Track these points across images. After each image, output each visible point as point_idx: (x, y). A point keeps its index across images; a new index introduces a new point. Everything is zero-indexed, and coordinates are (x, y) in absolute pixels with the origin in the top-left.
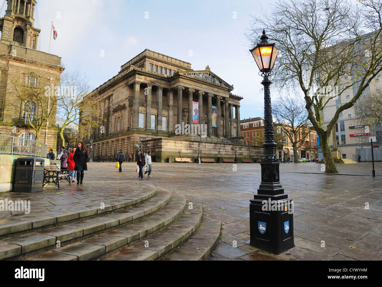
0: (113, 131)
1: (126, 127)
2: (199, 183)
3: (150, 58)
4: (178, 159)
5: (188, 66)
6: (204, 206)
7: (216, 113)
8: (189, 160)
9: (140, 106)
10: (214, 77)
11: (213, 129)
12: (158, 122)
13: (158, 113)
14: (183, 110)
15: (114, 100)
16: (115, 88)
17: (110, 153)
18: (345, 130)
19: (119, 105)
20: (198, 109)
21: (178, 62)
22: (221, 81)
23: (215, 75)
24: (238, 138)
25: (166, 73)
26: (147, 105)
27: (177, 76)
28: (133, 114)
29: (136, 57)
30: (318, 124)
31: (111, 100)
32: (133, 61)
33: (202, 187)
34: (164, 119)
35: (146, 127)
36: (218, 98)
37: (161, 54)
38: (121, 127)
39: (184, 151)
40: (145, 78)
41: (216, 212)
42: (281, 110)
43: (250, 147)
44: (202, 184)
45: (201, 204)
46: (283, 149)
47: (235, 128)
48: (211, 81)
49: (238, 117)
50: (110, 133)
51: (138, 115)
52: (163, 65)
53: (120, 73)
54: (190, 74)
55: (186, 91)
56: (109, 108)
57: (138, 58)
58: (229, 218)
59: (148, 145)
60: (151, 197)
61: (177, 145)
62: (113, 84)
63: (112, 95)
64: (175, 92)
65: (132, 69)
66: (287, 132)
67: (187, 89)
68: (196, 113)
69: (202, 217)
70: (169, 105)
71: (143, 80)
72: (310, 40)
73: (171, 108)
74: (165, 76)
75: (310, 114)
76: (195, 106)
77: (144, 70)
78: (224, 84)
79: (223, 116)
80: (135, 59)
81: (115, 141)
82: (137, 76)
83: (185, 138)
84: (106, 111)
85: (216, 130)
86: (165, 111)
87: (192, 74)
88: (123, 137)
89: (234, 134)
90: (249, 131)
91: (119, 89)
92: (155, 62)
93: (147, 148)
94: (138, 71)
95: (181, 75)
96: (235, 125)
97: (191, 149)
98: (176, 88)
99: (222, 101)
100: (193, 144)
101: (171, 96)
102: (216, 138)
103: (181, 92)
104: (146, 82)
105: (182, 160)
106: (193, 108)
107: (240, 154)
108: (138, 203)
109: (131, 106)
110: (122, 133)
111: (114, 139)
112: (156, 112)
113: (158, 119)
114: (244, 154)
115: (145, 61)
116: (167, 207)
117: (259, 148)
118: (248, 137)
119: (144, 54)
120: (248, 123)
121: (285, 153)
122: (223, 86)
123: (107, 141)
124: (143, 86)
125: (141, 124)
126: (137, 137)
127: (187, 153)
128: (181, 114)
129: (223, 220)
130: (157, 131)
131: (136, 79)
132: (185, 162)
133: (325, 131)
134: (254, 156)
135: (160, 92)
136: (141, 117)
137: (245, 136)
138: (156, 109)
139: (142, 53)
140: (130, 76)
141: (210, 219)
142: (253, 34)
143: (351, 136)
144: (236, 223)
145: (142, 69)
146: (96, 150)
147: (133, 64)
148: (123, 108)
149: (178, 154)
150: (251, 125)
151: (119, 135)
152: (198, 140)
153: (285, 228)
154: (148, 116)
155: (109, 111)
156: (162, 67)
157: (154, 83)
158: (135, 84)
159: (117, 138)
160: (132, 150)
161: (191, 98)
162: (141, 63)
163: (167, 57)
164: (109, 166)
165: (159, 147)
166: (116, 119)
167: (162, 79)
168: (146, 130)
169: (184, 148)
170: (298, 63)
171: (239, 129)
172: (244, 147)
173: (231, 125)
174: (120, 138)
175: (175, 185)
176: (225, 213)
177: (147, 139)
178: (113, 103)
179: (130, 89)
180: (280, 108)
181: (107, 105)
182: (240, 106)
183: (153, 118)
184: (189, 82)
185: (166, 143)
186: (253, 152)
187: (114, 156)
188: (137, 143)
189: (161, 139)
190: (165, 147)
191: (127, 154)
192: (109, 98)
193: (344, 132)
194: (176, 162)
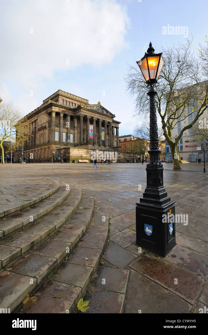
0: (39, 143)
1: (47, 140)
2: (93, 178)
3: (62, 96)
4: (80, 161)
5: (87, 102)
6: (95, 198)
7: (104, 132)
8: (87, 161)
9: (55, 127)
10: (103, 109)
11: (102, 142)
12: (68, 137)
13: (67, 132)
14: (83, 130)
15: (39, 122)
16: (39, 115)
17: (37, 157)
18: (183, 143)
19: (42, 126)
20: (93, 129)
21: (80, 99)
22: (107, 111)
23: (104, 108)
24: (117, 147)
25: (73, 106)
26: (60, 127)
27: (79, 107)
28: (51, 132)
29: (52, 95)
30: (170, 138)
31: (36, 123)
32: (51, 97)
33: (94, 181)
34: (72, 136)
35: (60, 141)
36: (105, 123)
37: (69, 94)
38: (43, 141)
39: (84, 155)
40: (59, 109)
41: (104, 204)
42: (144, 130)
43: (125, 153)
44: (95, 179)
45: (93, 197)
46: (145, 154)
47: (116, 141)
48: (101, 111)
49: (118, 134)
50: (36, 144)
51: (54, 133)
52: (70, 100)
53: (42, 105)
54: (88, 107)
55: (85, 118)
56: (35, 128)
57: (54, 95)
58: (115, 210)
59: (61, 152)
60: (52, 194)
61: (80, 151)
62: (37, 112)
63: (37, 119)
64: (78, 118)
65: (50, 103)
66: (148, 143)
67: (86, 116)
68: (92, 132)
69: (93, 211)
70: (75, 126)
71: (58, 110)
72: (166, 83)
73: (76, 128)
74: (72, 107)
75: (165, 132)
76: (91, 127)
77: (58, 103)
78: (109, 114)
79: (108, 134)
80: (52, 96)
81: (40, 149)
82: (53, 107)
83: (85, 147)
84: (34, 130)
85: (104, 142)
86: (72, 130)
87: (89, 107)
88: (45, 147)
89: (115, 145)
90: (124, 143)
91: (41, 116)
92: (65, 98)
93: (61, 154)
94: (54, 104)
95: (82, 107)
96: (116, 139)
97: (89, 154)
98: (79, 116)
99: (108, 124)
100: (90, 151)
101: (76, 121)
102: (104, 147)
103: (82, 118)
104: (59, 111)
105: (83, 161)
106: (90, 128)
107: (119, 158)
108: (36, 203)
109: (50, 126)
110: (44, 144)
111: (39, 148)
112: (66, 131)
113: (67, 135)
114: (121, 157)
115: (59, 97)
116: (64, 203)
117: (130, 154)
118: (124, 147)
119: (58, 93)
120: (124, 138)
121: (146, 157)
122: (109, 115)
123: (35, 149)
124: (58, 114)
125: (57, 139)
126: (54, 147)
127: (86, 157)
128: (82, 132)
129: (110, 214)
130: (67, 143)
131: (53, 109)
132: (85, 162)
133: (174, 143)
134: (127, 158)
135: (69, 118)
136: (57, 134)
137: (122, 146)
138: (66, 129)
139: (57, 92)
140: (49, 107)
141: (100, 212)
142: (129, 78)
143: (186, 146)
144: (121, 216)
145: (56, 103)
146: (28, 156)
147: (51, 99)
148: (45, 128)
149: (81, 157)
150: (125, 140)
151: (42, 146)
152: (93, 149)
153: (170, 230)
154: (61, 133)
155: (35, 130)
156: (70, 102)
157: (65, 112)
158: (52, 113)
159: (41, 148)
160: (51, 155)
161: (89, 122)
162: (56, 99)
163: (73, 95)
164: (34, 166)
165: (68, 153)
166: (40, 135)
167: (70, 109)
168: (60, 142)
169: (84, 153)
170: (159, 98)
171: (118, 142)
172: (121, 153)
173: (113, 139)
174: (43, 147)
175: (76, 180)
176: (112, 206)
177: (61, 148)
178: (38, 125)
179: (49, 115)
180: (144, 129)
181: (34, 126)
182: (119, 128)
183: (64, 134)
184: (87, 112)
185: (73, 151)
186: (127, 156)
187: (39, 159)
188: (54, 150)
189: (69, 148)
190: (72, 153)
191: (48, 158)
192: (35, 121)
193: (182, 144)
194: (79, 162)
